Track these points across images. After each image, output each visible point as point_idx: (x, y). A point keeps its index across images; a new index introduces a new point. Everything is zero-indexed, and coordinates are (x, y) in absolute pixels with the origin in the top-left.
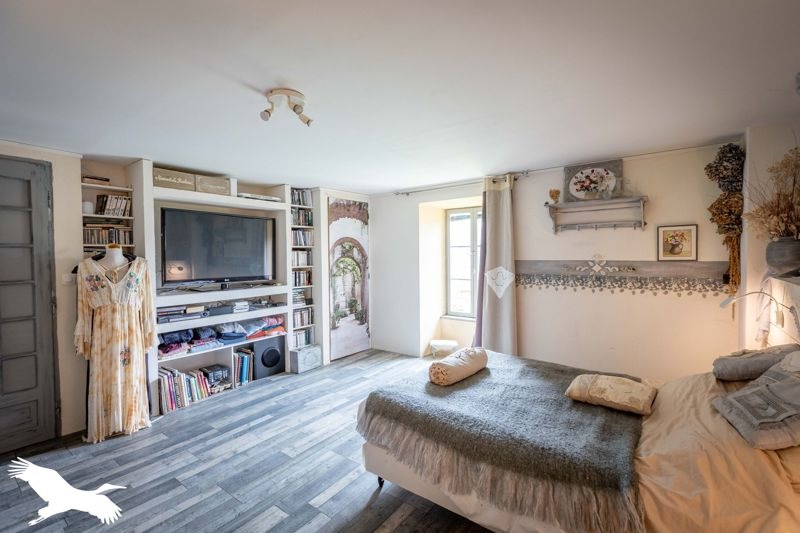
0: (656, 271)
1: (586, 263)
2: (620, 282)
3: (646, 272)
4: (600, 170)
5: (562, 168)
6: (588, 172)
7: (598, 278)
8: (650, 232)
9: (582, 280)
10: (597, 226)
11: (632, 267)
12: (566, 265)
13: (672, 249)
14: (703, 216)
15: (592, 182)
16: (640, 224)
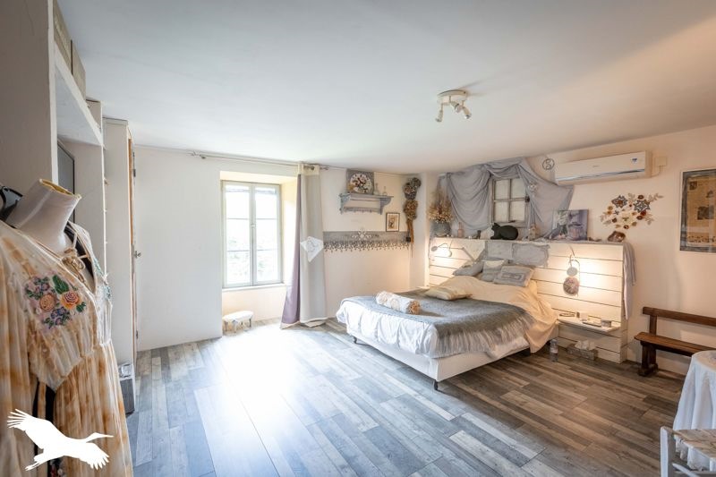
0: (386, 237)
1: (357, 233)
2: (372, 243)
3: (382, 237)
4: (364, 176)
5: (345, 170)
6: (359, 175)
7: (363, 242)
8: (383, 216)
9: (355, 244)
10: (363, 210)
11: (376, 235)
12: (346, 234)
13: (391, 226)
14: (400, 210)
15: (361, 182)
16: (381, 211)
